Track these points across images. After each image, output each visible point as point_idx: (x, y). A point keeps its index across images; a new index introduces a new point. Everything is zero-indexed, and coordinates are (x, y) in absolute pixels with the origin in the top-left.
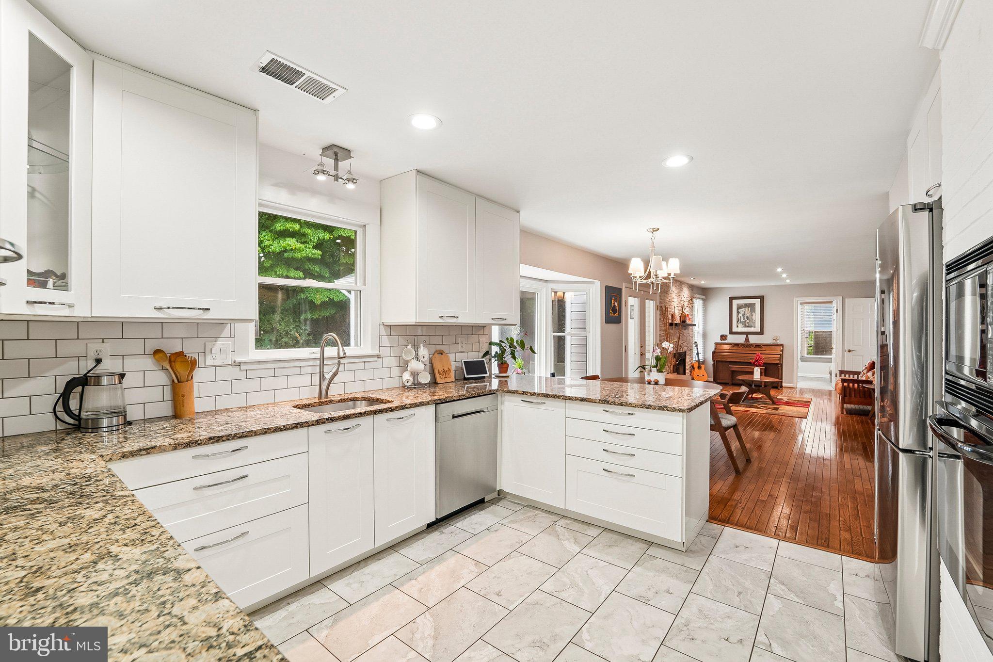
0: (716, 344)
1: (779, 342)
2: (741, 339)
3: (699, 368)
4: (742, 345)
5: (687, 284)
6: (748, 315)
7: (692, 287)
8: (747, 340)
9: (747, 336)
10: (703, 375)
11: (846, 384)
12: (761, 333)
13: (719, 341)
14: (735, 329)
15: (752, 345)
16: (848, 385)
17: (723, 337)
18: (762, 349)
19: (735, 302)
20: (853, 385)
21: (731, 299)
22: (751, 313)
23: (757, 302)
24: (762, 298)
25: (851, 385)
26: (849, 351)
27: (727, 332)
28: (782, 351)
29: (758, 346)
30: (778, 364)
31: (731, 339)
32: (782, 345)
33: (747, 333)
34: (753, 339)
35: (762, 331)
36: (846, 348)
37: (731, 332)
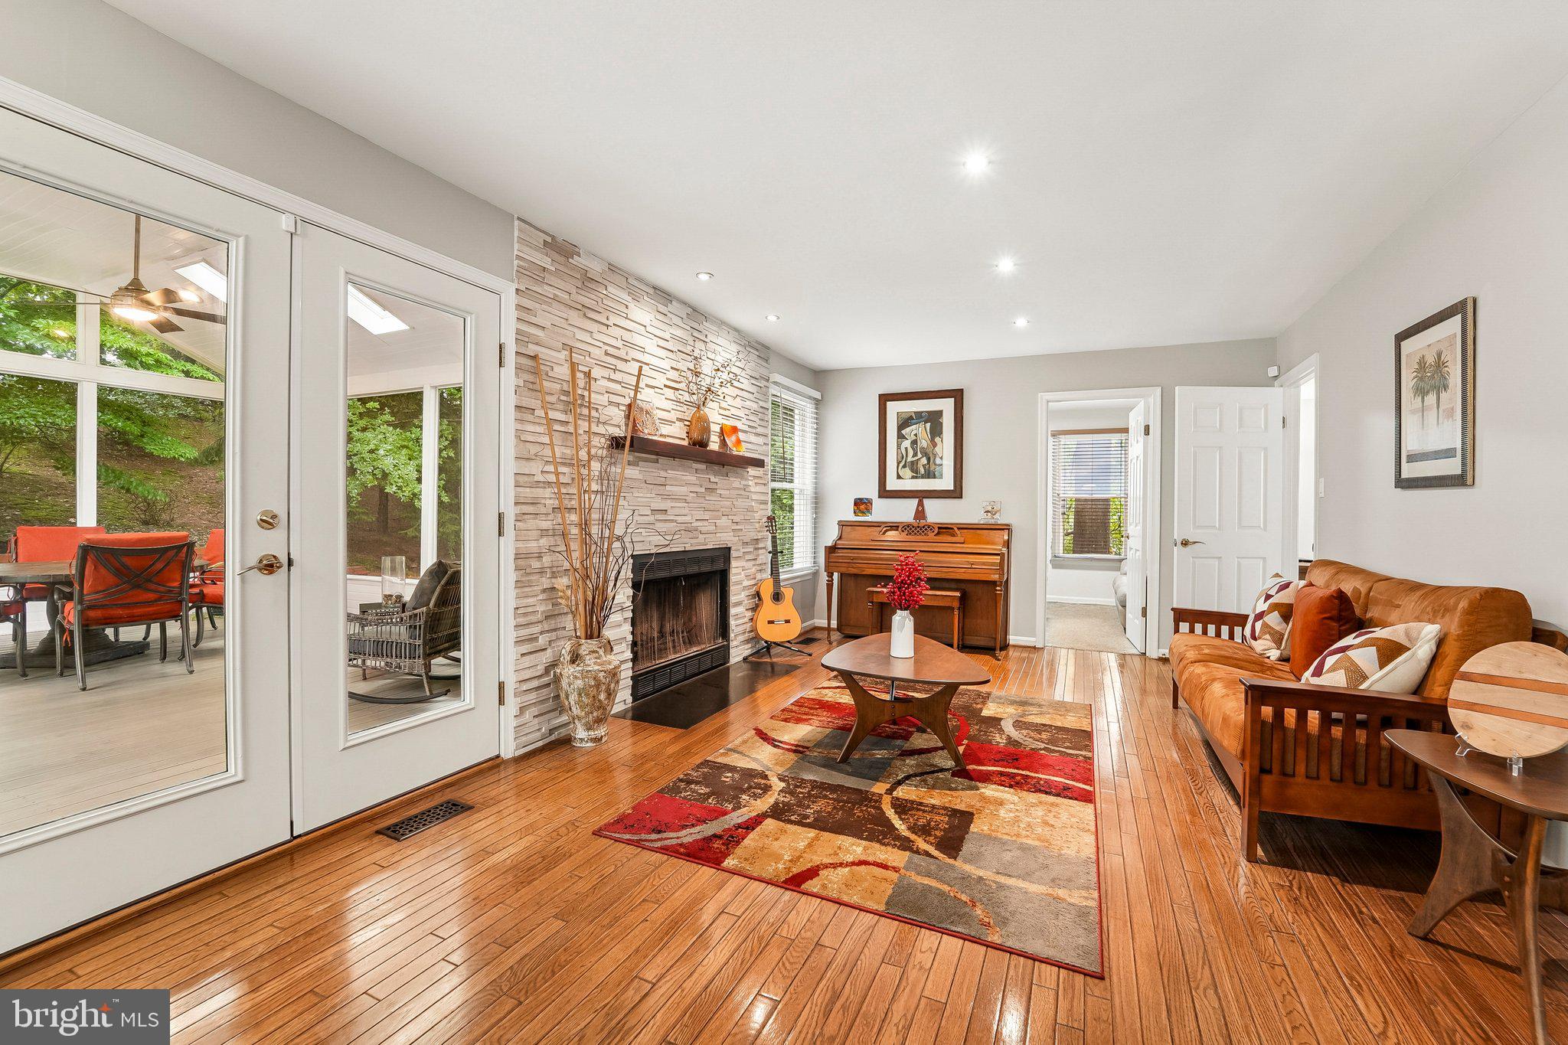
0: (842, 525)
1: (1001, 519)
2: (903, 511)
3: (777, 597)
4: (907, 528)
5: (736, 330)
6: (924, 444)
7: (761, 350)
8: (920, 513)
9: (921, 504)
10: (787, 621)
11: (1267, 711)
12: (957, 493)
13: (852, 517)
14: (892, 484)
15: (930, 527)
16: (1279, 716)
17: (862, 505)
18: (954, 539)
19: (894, 408)
20: (1302, 717)
21: (884, 399)
22: (932, 440)
23: (947, 406)
24: (957, 395)
25: (1290, 714)
26: (1185, 543)
27: (871, 491)
28: (1007, 544)
29: (945, 529)
30: (994, 583)
31: (884, 511)
32: (1007, 528)
33: (921, 495)
34: (938, 512)
35: (958, 490)
36: (1178, 536)
37: (884, 493)
